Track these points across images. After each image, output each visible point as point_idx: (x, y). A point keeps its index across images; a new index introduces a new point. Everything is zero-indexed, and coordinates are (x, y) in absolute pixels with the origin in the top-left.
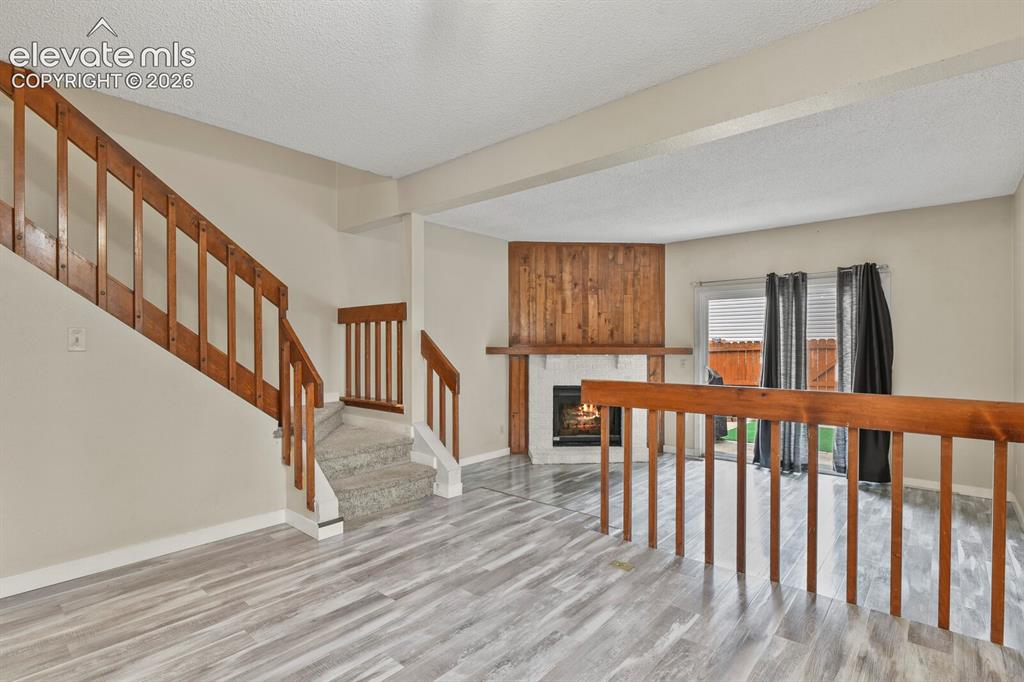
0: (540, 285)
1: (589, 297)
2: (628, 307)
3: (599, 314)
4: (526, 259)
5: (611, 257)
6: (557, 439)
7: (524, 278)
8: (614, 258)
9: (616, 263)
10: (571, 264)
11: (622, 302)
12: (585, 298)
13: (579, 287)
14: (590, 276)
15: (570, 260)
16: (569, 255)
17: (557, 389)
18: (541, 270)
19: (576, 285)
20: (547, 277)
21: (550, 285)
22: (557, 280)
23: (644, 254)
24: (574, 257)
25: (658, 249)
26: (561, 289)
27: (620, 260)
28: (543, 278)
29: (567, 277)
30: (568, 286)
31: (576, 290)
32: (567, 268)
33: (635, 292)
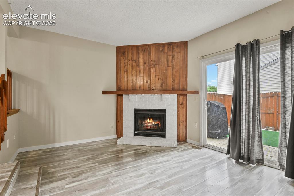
0: (130, 64)
1: (151, 68)
2: (170, 72)
3: (156, 76)
4: (124, 53)
5: (161, 49)
6: (136, 132)
7: (123, 61)
8: (162, 50)
9: (164, 52)
10: (143, 54)
11: (167, 70)
12: (149, 69)
13: (147, 64)
14: (151, 59)
15: (142, 52)
16: (142, 50)
17: (136, 110)
18: (130, 58)
19: (145, 63)
20: (132, 61)
21: (134, 64)
22: (137, 61)
23: (177, 46)
24: (144, 51)
25: (185, 44)
26: (138, 66)
27: (166, 51)
28: (131, 61)
29: (141, 60)
30: (141, 64)
31: (145, 66)
32: (141, 56)
33: (173, 66)
